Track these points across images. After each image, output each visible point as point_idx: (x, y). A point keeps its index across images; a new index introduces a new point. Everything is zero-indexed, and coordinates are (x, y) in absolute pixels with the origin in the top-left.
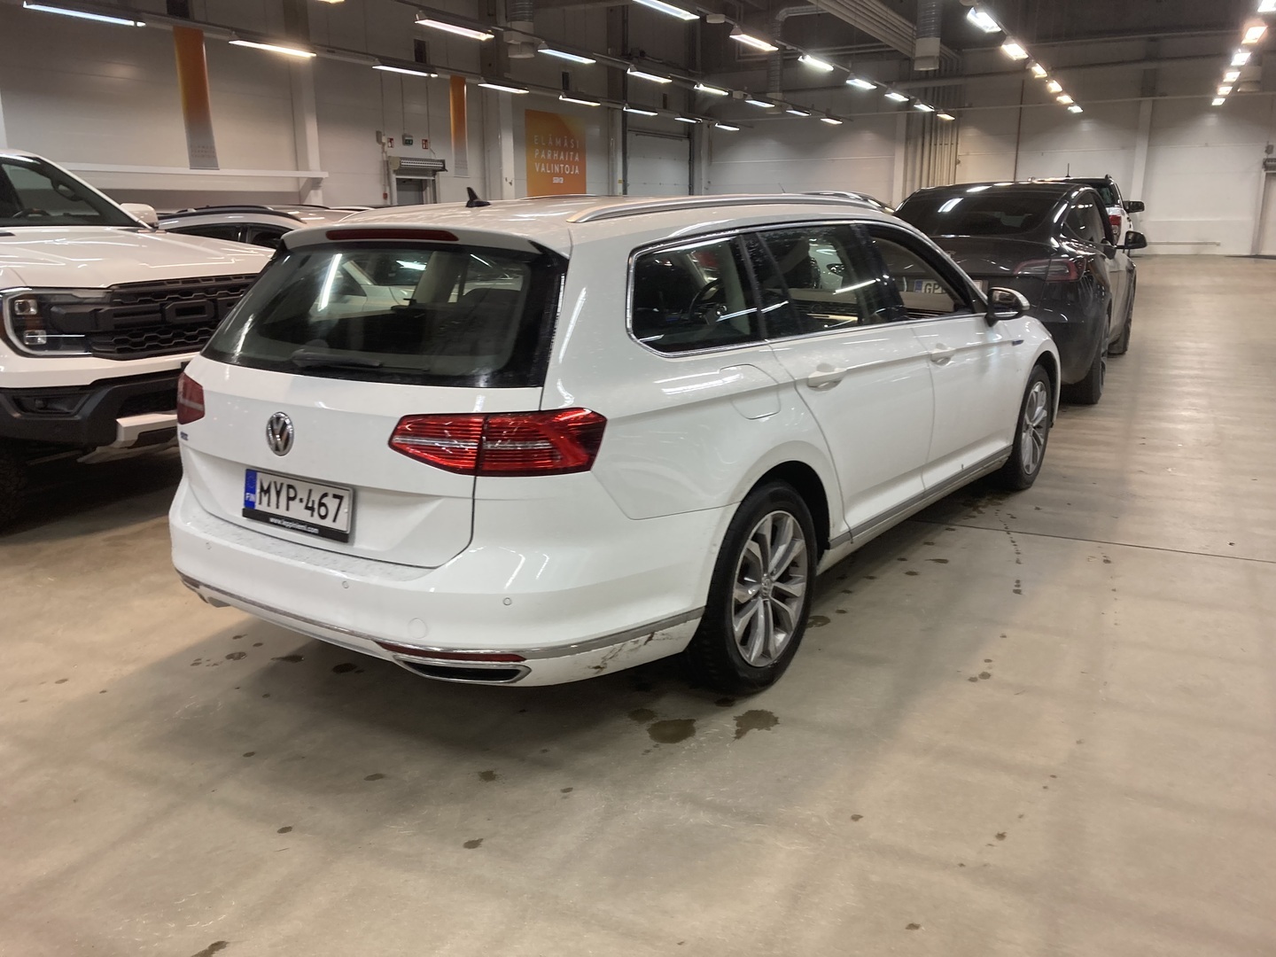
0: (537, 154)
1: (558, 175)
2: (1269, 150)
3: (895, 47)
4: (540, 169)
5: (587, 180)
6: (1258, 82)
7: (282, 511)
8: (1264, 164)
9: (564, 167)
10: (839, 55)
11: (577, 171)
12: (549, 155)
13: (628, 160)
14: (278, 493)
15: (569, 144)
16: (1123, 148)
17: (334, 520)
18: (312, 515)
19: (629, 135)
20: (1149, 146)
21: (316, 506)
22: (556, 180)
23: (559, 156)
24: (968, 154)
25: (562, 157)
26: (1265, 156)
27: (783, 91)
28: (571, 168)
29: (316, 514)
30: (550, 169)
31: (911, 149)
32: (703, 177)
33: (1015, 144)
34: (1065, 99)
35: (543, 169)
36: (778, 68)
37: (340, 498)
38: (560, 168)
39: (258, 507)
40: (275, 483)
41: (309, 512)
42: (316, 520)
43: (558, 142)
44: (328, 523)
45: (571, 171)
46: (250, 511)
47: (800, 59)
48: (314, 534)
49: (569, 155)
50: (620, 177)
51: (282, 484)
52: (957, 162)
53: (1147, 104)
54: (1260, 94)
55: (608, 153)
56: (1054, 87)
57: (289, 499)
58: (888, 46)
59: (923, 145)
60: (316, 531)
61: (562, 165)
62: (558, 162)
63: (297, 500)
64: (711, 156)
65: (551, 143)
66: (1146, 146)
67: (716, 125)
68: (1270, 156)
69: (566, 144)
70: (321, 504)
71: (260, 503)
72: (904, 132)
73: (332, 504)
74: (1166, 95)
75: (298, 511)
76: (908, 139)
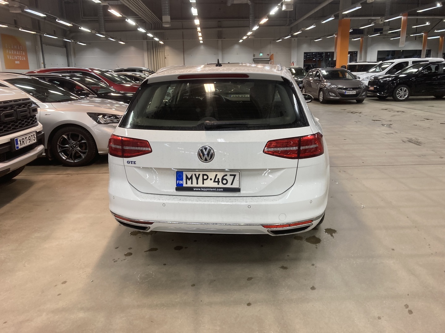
0: (7, 52)
1: (17, 60)
2: (254, 56)
3: (143, 18)
4: (9, 58)
5: (29, 63)
6: (254, 35)
7: (200, 185)
8: (253, 60)
9: (19, 57)
10: (137, 19)
11: (24, 59)
12: (12, 52)
13: (44, 55)
14: (197, 179)
15: (20, 48)
16: (215, 55)
17: (232, 184)
18: (218, 184)
19: (44, 45)
20: (222, 54)
21: (220, 180)
22: (17, 62)
23: (17, 53)
24: (168, 55)
25: (18, 53)
26: (253, 57)
27: (106, 31)
28: (22, 57)
29: (220, 183)
30: (13, 58)
31: (149, 53)
32: (73, 62)
33: (183, 53)
34: (201, 38)
35: (11, 58)
36: (103, 23)
37: (235, 176)
38: (17, 57)
39: (185, 185)
40: (195, 175)
41: (217, 183)
42: (221, 185)
43: (15, 47)
44: (229, 186)
45: (22, 59)
46: (180, 188)
47: (126, 20)
48: (221, 191)
49: (21, 53)
50: (42, 61)
51: (199, 175)
52: (165, 58)
53: (220, 41)
54: (255, 39)
55: (35, 52)
56: (200, 34)
57: (203, 180)
58: (141, 18)
59: (153, 52)
60: (222, 190)
61: (18, 56)
62: (16, 55)
63: (209, 179)
64: (75, 54)
65: (12, 47)
66: (221, 54)
67: (78, 43)
68: (255, 58)
69: (19, 48)
70: (223, 179)
71: (186, 183)
72: (146, 48)
73: (230, 179)
74: (225, 39)
75: (209, 183)
76: (148, 50)
